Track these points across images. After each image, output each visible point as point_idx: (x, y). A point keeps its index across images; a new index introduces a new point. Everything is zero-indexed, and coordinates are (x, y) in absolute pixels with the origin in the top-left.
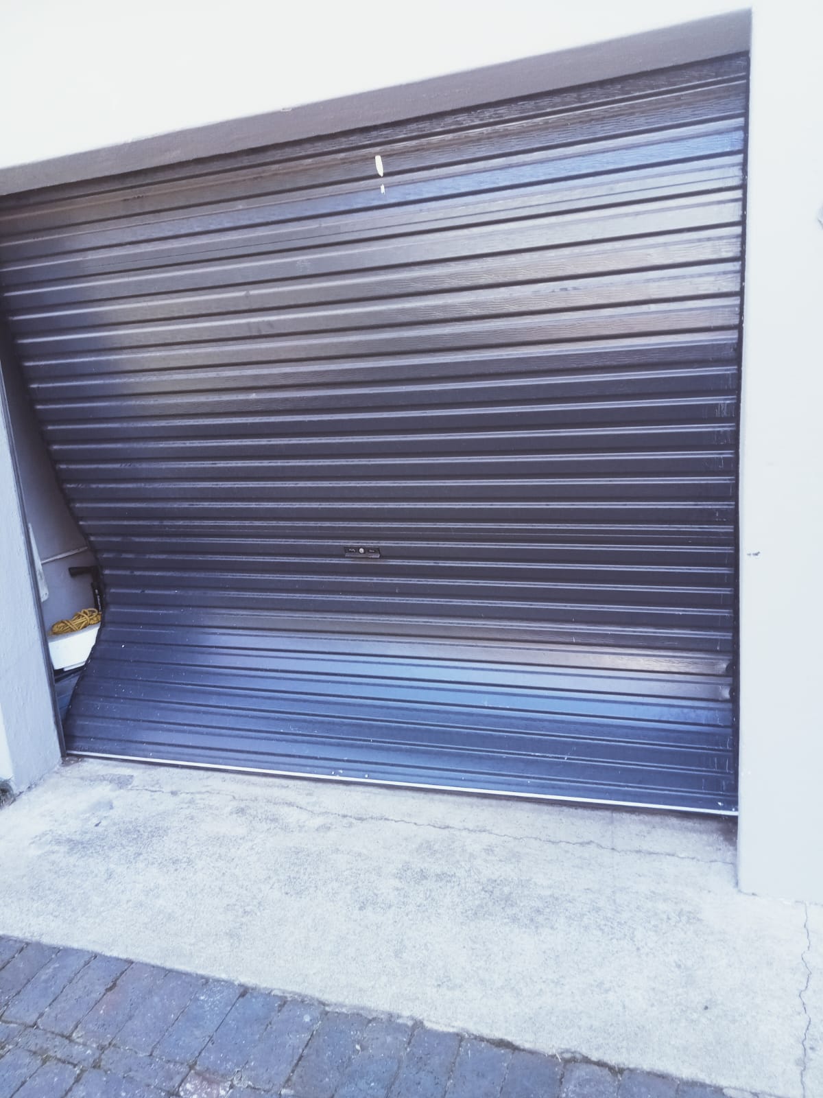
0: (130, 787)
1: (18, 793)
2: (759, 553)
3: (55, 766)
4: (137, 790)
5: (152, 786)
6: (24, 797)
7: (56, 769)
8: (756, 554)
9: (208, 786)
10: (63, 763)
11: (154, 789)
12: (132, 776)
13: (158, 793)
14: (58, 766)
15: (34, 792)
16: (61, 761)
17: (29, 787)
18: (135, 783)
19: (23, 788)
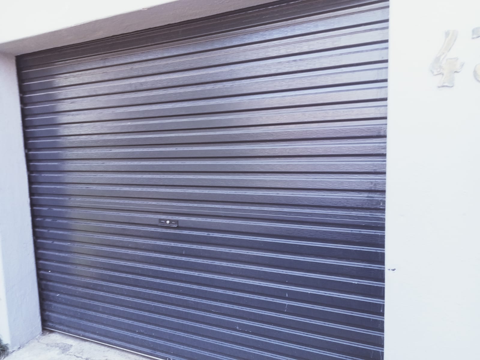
0: (68, 352)
1: (12, 351)
2: (395, 269)
3: (37, 335)
4: (71, 355)
5: (79, 353)
6: (14, 354)
7: (37, 337)
8: (394, 270)
9: (106, 356)
10: (42, 334)
11: (78, 355)
12: (72, 345)
13: (80, 358)
14: (39, 336)
15: (21, 351)
16: (42, 333)
17: (19, 348)
18: (72, 350)
19: (16, 348)
